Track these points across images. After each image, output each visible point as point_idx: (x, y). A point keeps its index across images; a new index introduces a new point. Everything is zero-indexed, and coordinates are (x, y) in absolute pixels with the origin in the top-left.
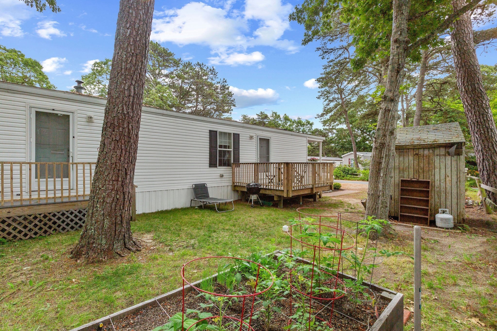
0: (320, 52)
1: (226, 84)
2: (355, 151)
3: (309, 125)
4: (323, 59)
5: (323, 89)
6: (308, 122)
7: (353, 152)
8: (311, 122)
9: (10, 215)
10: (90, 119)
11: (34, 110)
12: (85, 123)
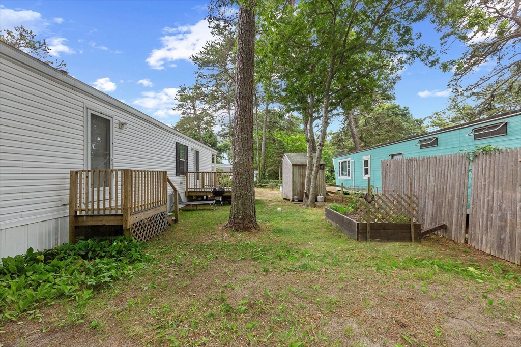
9: (137, 220)
10: (122, 125)
11: (90, 112)
12: (118, 130)
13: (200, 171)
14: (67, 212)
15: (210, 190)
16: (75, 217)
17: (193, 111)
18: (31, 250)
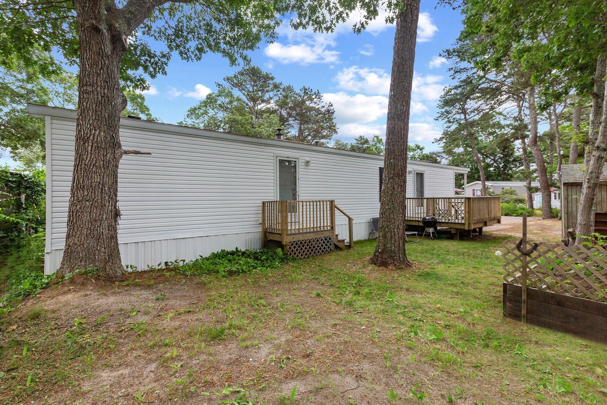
0: (452, 72)
1: (332, 108)
2: (483, 181)
3: (419, 150)
4: (453, 79)
5: (444, 110)
6: (418, 147)
7: (480, 182)
8: (421, 147)
9: (294, 240)
10: (307, 163)
11: (278, 158)
12: (304, 167)
13: (426, 196)
14: (260, 230)
15: (419, 219)
16: (266, 233)
17: (462, 116)
18: (237, 248)
